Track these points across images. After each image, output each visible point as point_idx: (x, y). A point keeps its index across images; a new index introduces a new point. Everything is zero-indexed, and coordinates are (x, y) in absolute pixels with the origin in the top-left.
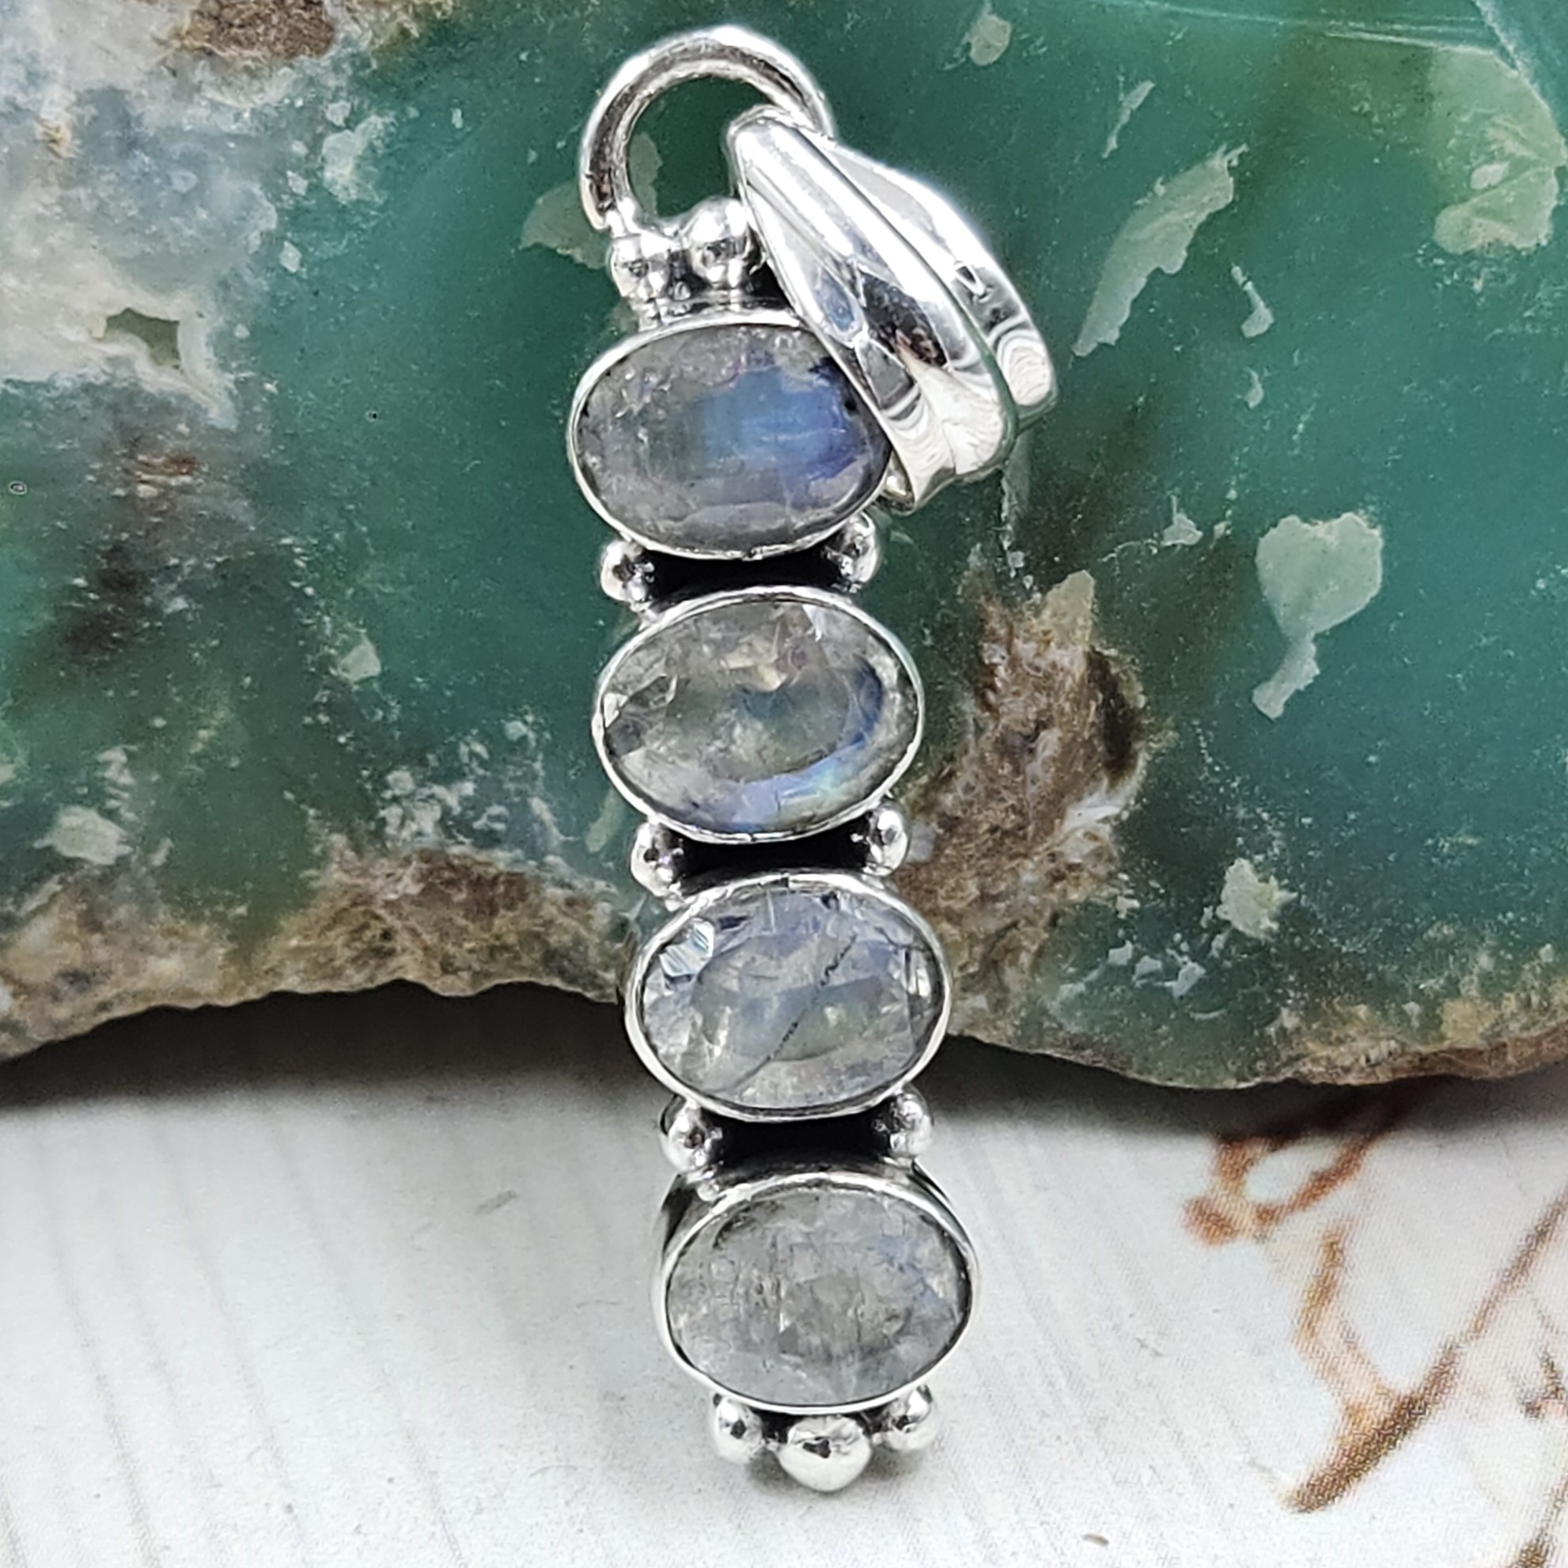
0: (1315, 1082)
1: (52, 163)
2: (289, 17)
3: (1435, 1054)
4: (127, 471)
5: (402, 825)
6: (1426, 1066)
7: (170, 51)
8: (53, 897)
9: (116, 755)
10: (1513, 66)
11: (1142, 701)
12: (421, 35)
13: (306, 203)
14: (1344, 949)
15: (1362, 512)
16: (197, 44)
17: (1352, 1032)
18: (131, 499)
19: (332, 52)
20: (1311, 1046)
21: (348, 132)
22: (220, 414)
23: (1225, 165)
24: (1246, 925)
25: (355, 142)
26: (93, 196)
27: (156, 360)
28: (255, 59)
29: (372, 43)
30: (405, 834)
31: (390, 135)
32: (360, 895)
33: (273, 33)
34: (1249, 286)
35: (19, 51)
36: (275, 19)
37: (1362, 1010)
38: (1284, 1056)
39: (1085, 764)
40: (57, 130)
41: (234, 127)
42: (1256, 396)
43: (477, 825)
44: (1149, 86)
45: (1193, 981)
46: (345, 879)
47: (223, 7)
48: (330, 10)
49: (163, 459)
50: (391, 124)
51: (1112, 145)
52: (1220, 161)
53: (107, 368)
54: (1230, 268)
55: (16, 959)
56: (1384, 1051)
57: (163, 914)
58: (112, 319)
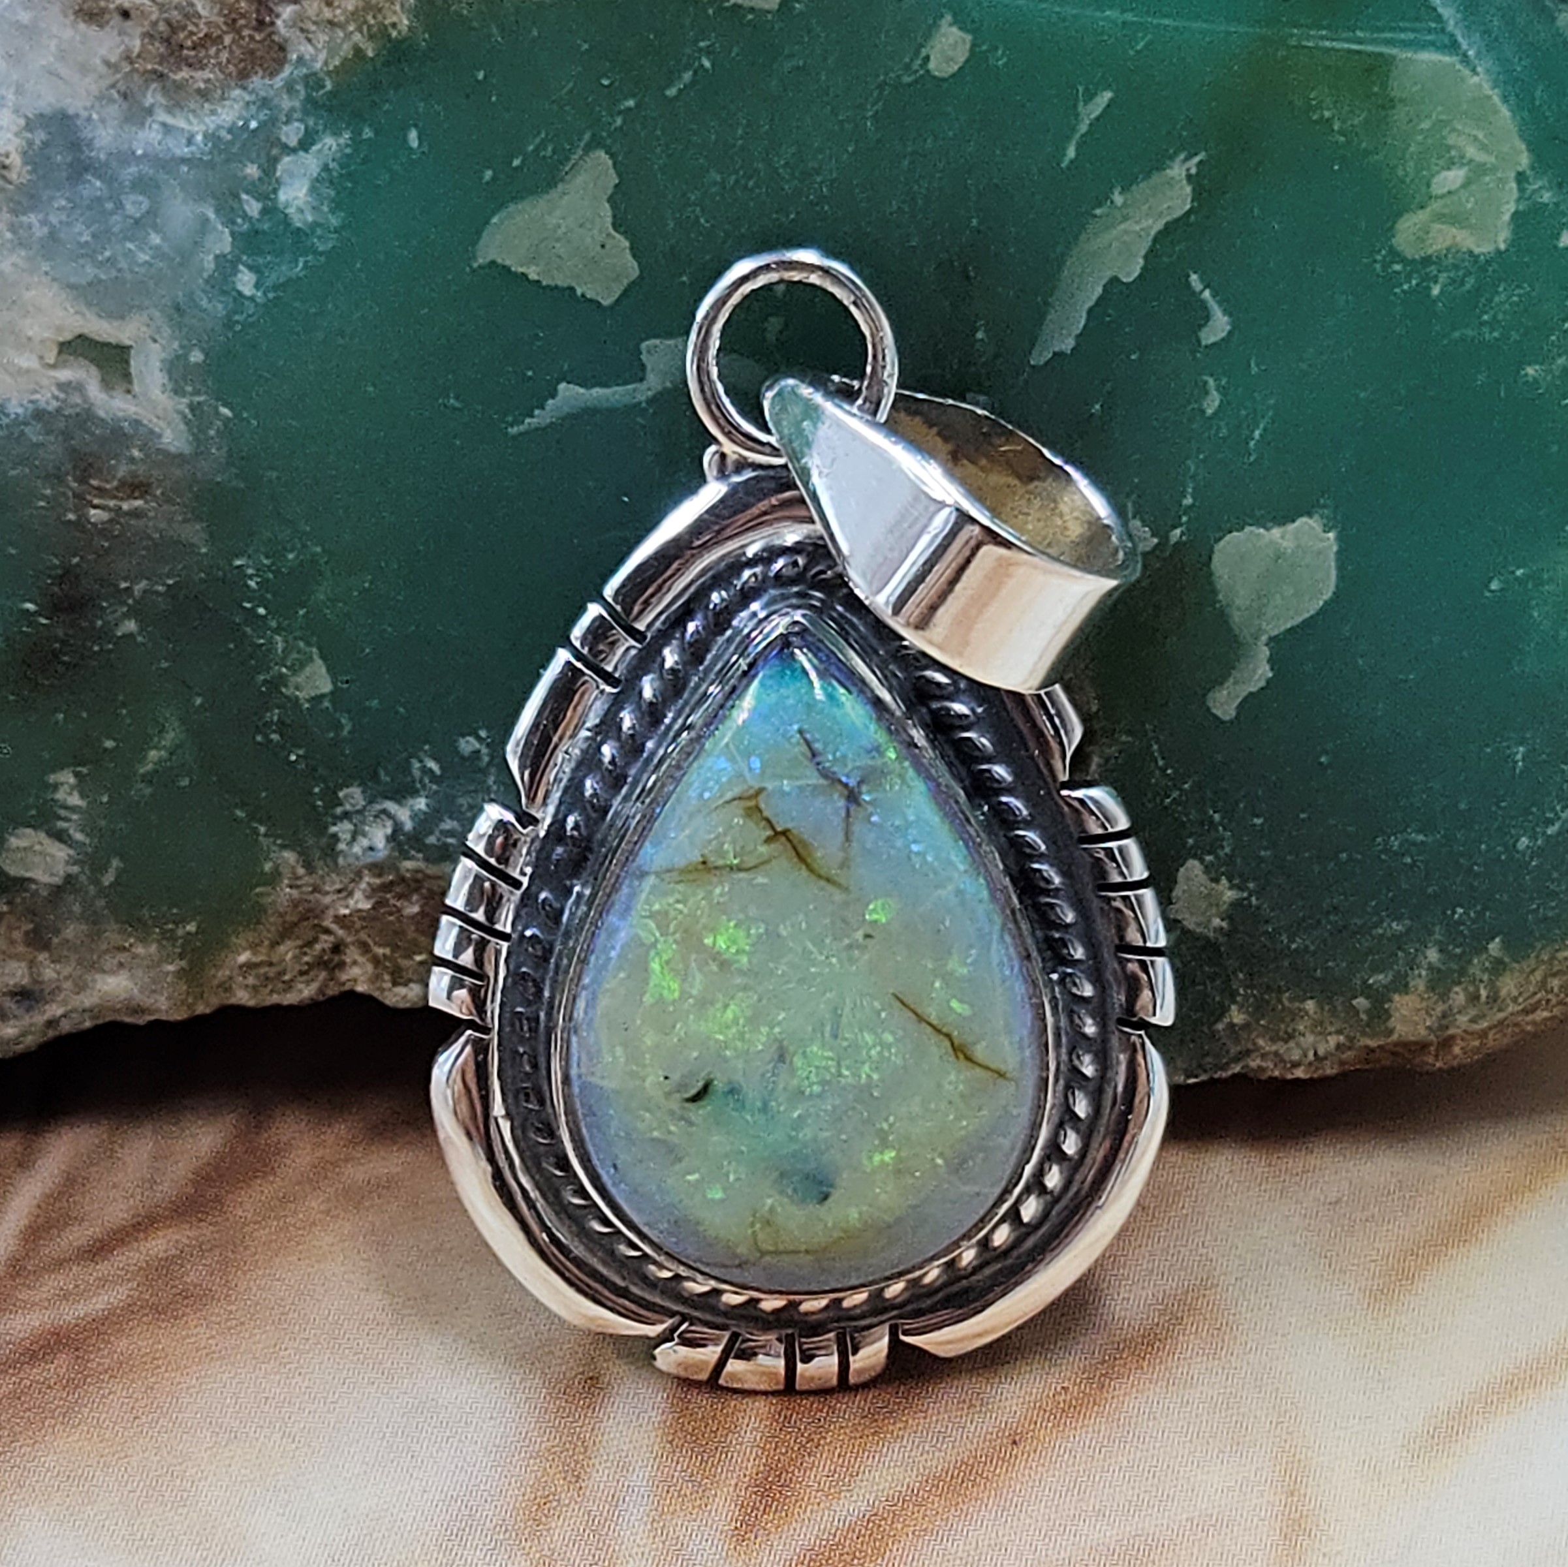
0: (1264, 1077)
1: (2, 188)
2: (243, 38)
3: (1382, 1047)
4: (78, 496)
5: (354, 839)
6: (1371, 1056)
7: (118, 76)
9: (67, 777)
10: (1474, 71)
12: (377, 55)
13: (259, 226)
14: (1294, 946)
15: (1316, 517)
16: (149, 67)
17: (1300, 1028)
18: (81, 524)
19: (285, 73)
20: (1261, 1042)
21: (301, 153)
22: (173, 438)
23: (1184, 173)
24: (1195, 924)
25: (311, 163)
26: (44, 223)
27: (107, 385)
28: (208, 81)
29: (326, 63)
30: (357, 849)
31: (347, 155)
32: (310, 910)
33: (224, 56)
34: (1207, 294)
36: (227, 40)
37: (1310, 1005)
38: (1233, 1052)
41: (186, 151)
42: (1212, 403)
43: (432, 840)
44: (1108, 95)
46: (295, 893)
47: (173, 28)
48: (283, 31)
49: (115, 483)
50: (347, 146)
51: (1071, 153)
52: (1178, 170)
53: (59, 394)
54: (1187, 276)
56: (1333, 1045)
57: (112, 932)
58: (63, 345)
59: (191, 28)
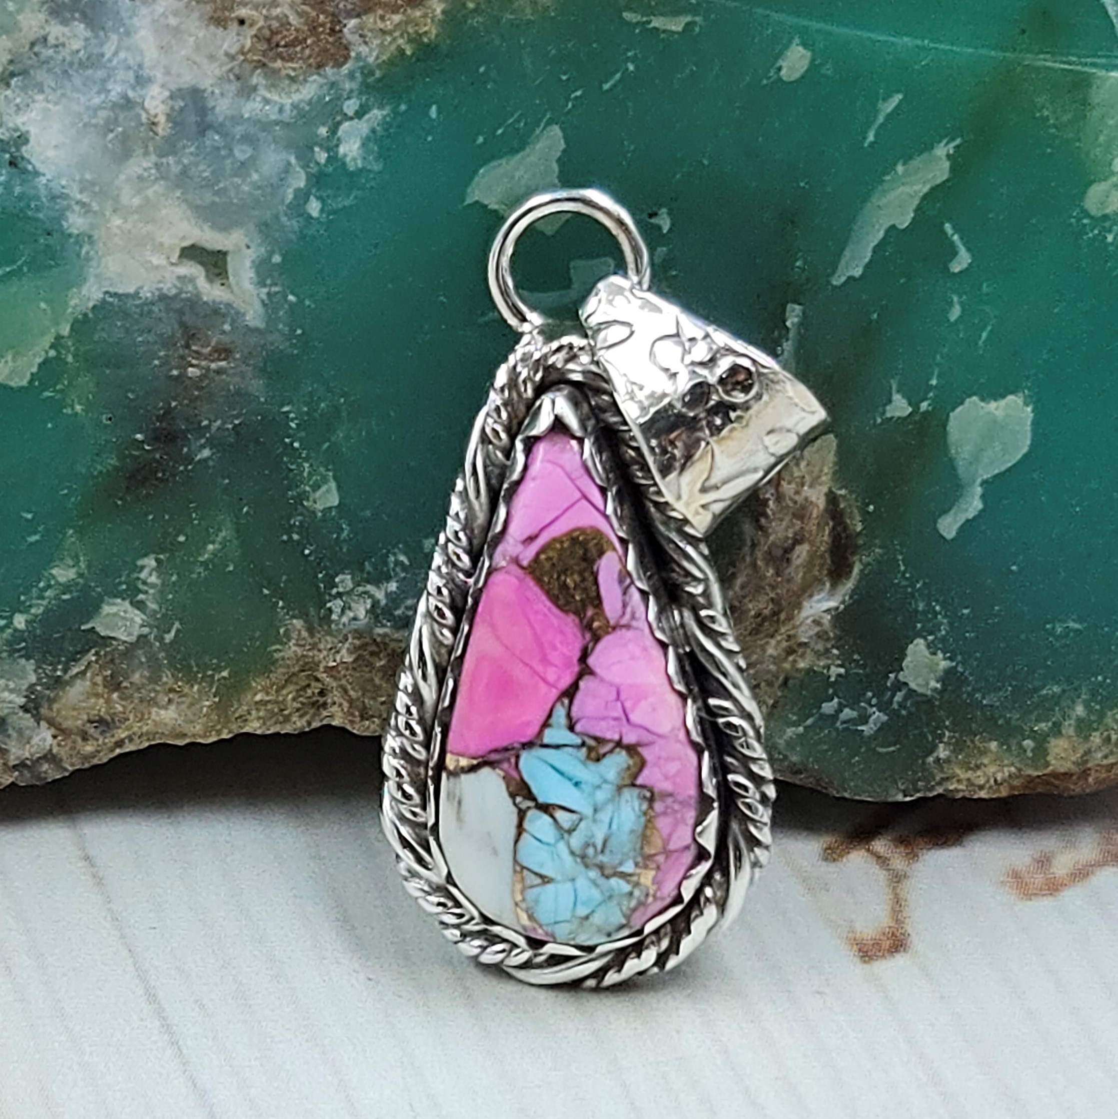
0: (960, 795)
1: (153, 139)
2: (319, 40)
3: (1039, 777)
4: (182, 358)
5: (343, 613)
6: (1031, 785)
7: (235, 63)
8: (89, 665)
9: (150, 562)
11: (859, 527)
12: (413, 54)
13: (326, 169)
14: (985, 702)
15: (1021, 394)
16: (255, 58)
17: (986, 761)
18: (182, 378)
19: (347, 66)
20: (958, 771)
21: (357, 121)
22: (254, 316)
23: (945, 153)
24: (918, 685)
25: (363, 127)
26: (179, 162)
27: (210, 280)
28: (294, 69)
29: (377, 58)
30: (345, 619)
31: (387, 123)
32: (307, 663)
33: (307, 52)
34: (956, 237)
35: (131, 62)
36: (309, 42)
37: (994, 745)
38: (938, 778)
39: (820, 571)
40: (156, 116)
41: (278, 116)
42: (955, 313)
43: (398, 612)
44: (898, 98)
45: (879, 725)
46: (299, 651)
47: (274, 33)
48: (348, 35)
49: (209, 349)
50: (388, 115)
51: (871, 137)
52: (942, 150)
53: (179, 285)
54: (943, 224)
55: (58, 711)
56: (1007, 774)
57: (167, 678)
58: (183, 250)
59: (285, 33)
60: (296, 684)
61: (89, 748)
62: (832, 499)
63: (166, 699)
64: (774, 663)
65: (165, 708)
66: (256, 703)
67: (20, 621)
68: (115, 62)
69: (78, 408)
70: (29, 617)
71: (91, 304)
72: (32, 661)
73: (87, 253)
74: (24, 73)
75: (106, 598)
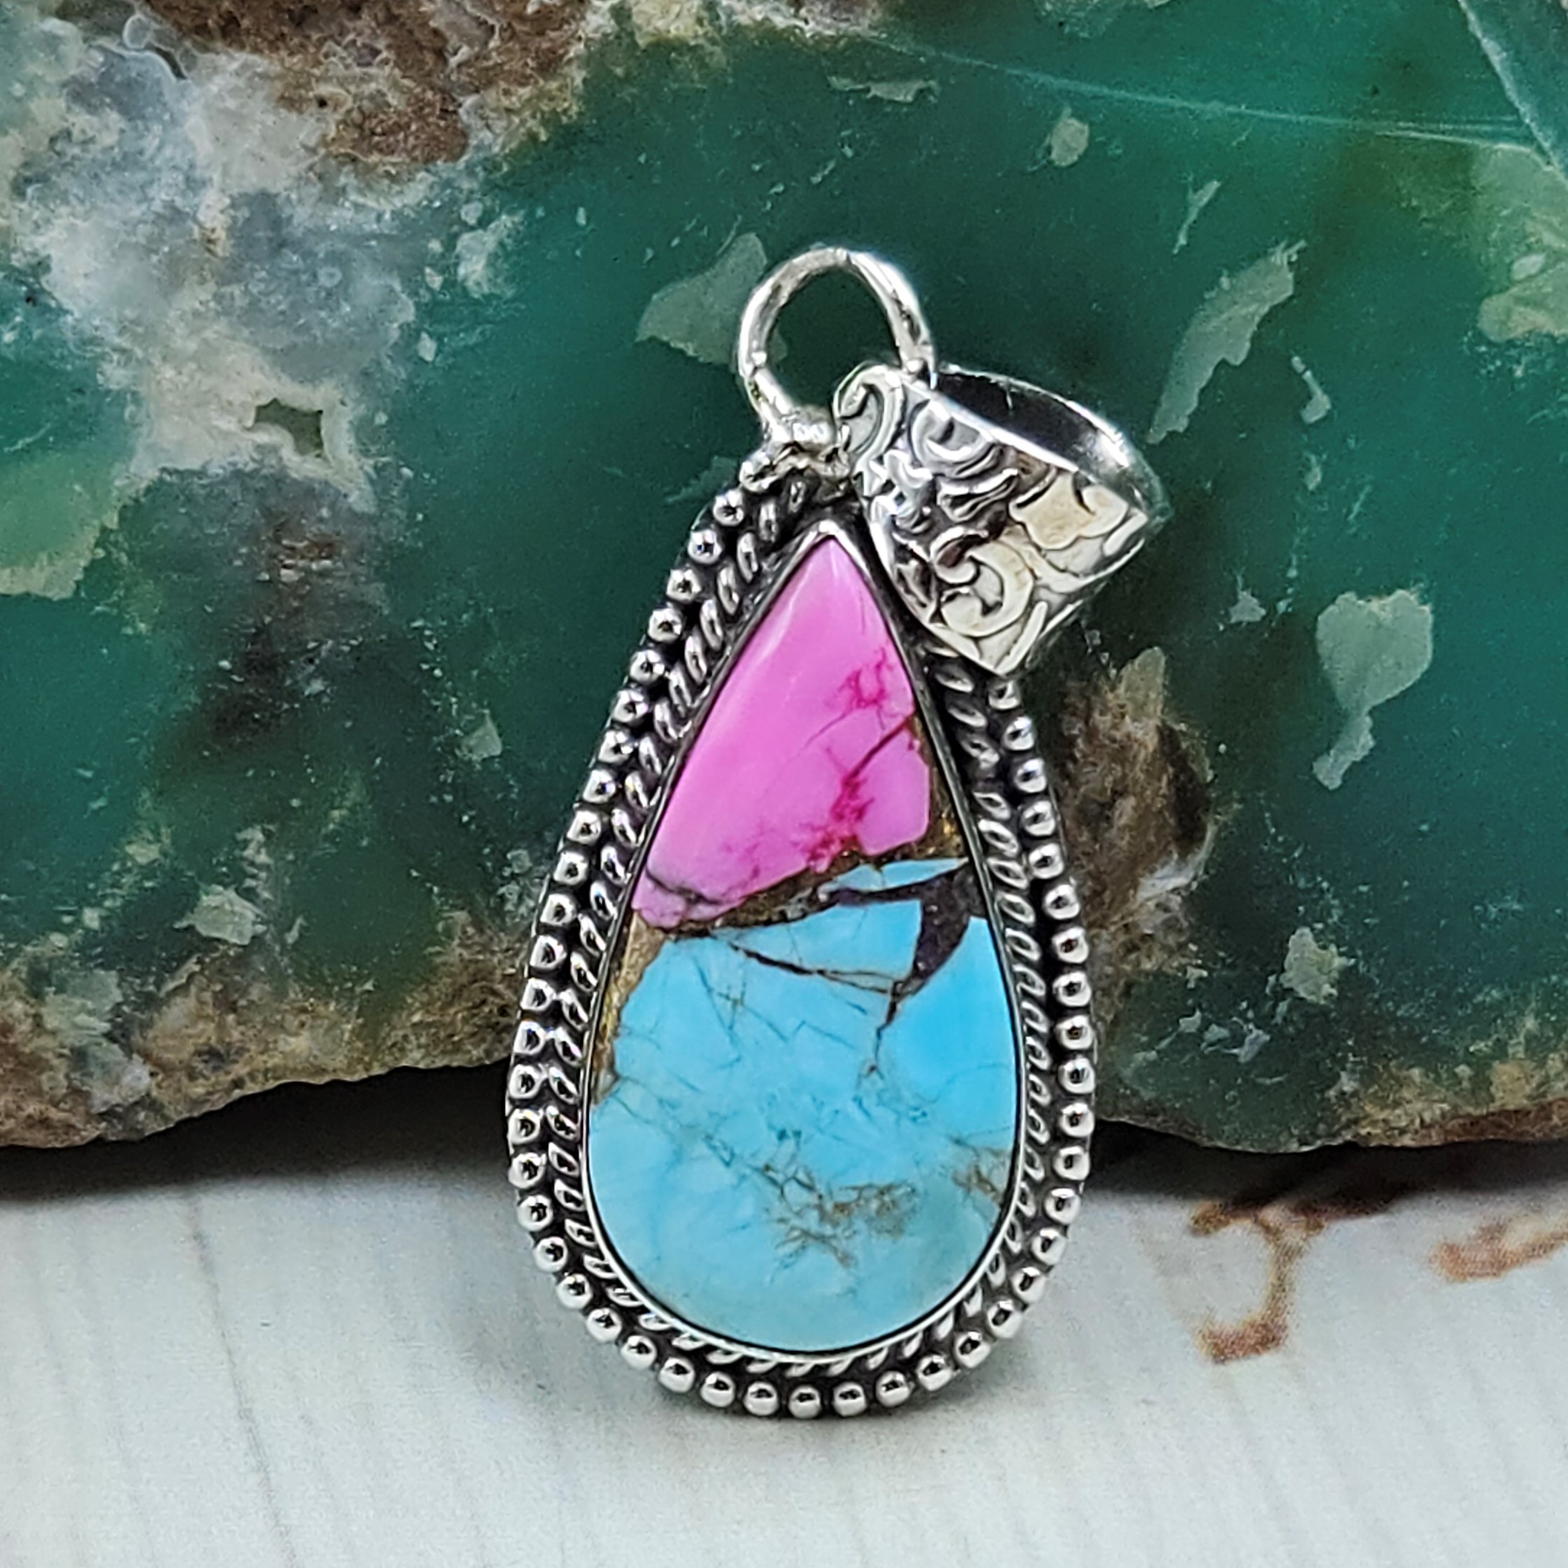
0: (1373, 1144)
1: (208, 260)
2: (428, 125)
3: (1485, 1117)
4: (275, 556)
5: (520, 899)
6: (1477, 1129)
7: (316, 159)
8: (191, 976)
9: (256, 835)
10: (1548, 163)
11: (1210, 775)
12: (549, 140)
13: (441, 297)
14: (1399, 1013)
15: (1413, 589)
16: (342, 150)
17: (1408, 1095)
18: (275, 584)
19: (465, 158)
20: (1368, 1108)
21: (480, 232)
22: (360, 498)
23: (1286, 260)
24: (1306, 990)
25: (489, 239)
26: (246, 292)
27: (301, 451)
28: (394, 165)
29: (503, 147)
31: (519, 232)
32: (479, 971)
33: (412, 140)
34: (1308, 375)
35: (178, 160)
36: (414, 127)
37: (1416, 1073)
38: (1344, 1119)
39: (1156, 835)
40: (213, 230)
41: (375, 226)
42: (1314, 478)
44: (1215, 184)
45: (1256, 1048)
46: (466, 955)
47: (366, 117)
48: (464, 118)
49: (306, 543)
50: (520, 222)
51: (1182, 241)
52: (1281, 257)
53: (256, 456)
54: (1290, 358)
55: (155, 1038)
56: (1438, 1112)
57: (294, 992)
58: (260, 409)
59: (381, 116)
60: (468, 1000)
61: (199, 1090)
62: (1167, 737)
63: (296, 1023)
64: (1111, 964)
65: (296, 1034)
66: (415, 1025)
67: (91, 918)
68: (158, 163)
69: (142, 626)
70: (104, 913)
71: (143, 485)
72: (113, 973)
73: (132, 417)
74: (43, 179)
75: (202, 885)
